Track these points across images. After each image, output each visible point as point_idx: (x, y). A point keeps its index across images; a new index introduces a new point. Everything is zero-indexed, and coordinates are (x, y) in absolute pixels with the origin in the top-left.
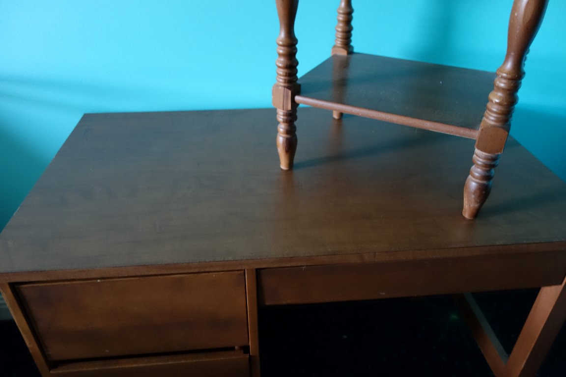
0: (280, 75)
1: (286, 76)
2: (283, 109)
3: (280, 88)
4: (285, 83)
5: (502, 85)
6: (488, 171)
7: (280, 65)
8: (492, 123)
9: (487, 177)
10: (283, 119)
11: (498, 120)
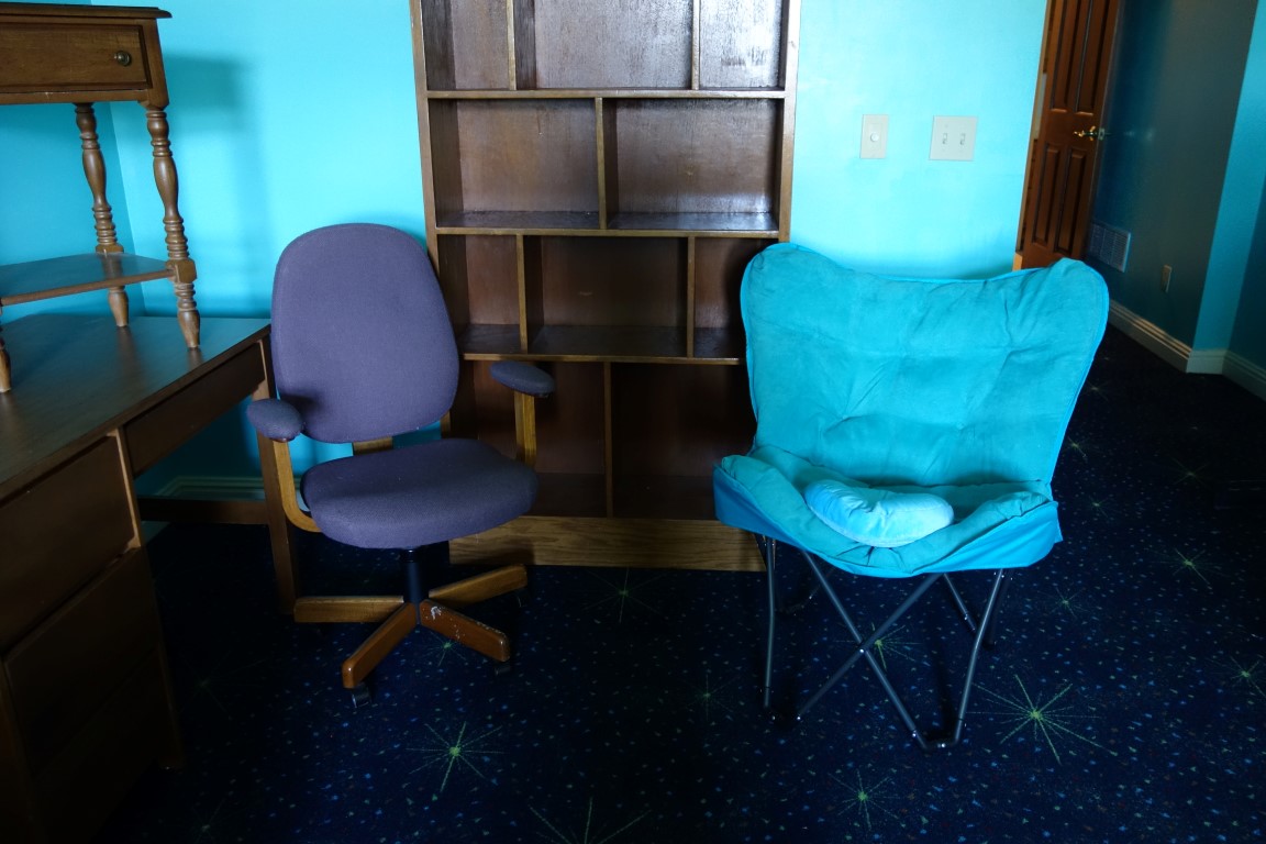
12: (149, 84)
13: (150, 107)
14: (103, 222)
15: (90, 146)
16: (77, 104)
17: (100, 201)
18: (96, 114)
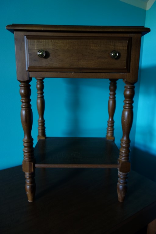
0: (27, 156)
1: (30, 156)
2: (29, 172)
3: (27, 162)
4: (29, 159)
5: (124, 146)
6: (125, 180)
7: (26, 151)
8: (124, 161)
9: (125, 183)
10: (29, 177)
11: (125, 159)
12: (128, 69)
13: (127, 82)
14: (110, 128)
15: (111, 98)
16: (110, 80)
17: (110, 120)
18: (117, 85)
